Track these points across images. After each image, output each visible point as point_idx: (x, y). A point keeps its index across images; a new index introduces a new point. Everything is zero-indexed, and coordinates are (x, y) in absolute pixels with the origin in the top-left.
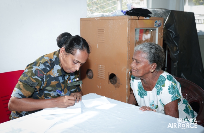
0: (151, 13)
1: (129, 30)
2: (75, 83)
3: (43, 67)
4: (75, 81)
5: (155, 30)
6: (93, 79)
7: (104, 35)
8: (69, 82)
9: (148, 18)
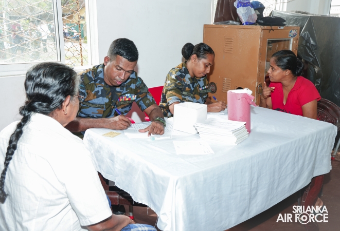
0: (285, 21)
1: (261, 41)
2: (205, 90)
3: (180, 73)
4: (205, 89)
5: (289, 40)
6: (216, 93)
7: (233, 43)
8: (200, 89)
9: (282, 28)
